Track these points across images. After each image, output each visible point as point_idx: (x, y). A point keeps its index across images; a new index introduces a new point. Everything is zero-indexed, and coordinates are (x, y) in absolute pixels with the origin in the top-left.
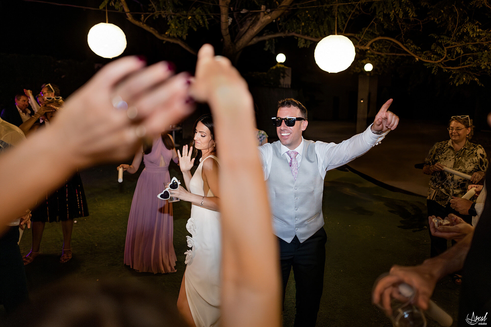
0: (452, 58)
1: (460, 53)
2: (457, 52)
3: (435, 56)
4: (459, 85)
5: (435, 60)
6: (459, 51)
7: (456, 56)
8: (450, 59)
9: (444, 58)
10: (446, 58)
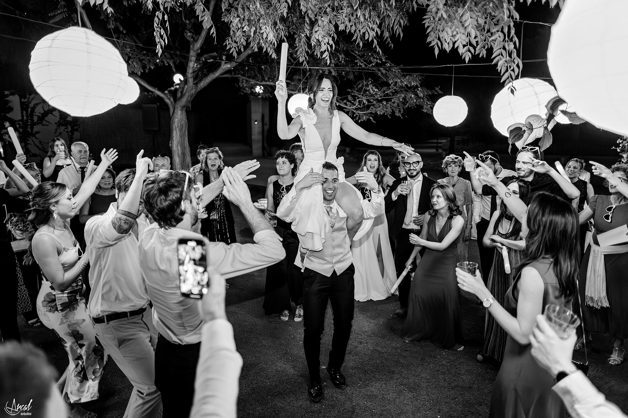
0: (361, 106)
1: (365, 104)
2: (363, 102)
3: (350, 103)
4: (361, 121)
5: (350, 107)
6: (365, 102)
7: (363, 105)
8: (359, 106)
9: (356, 106)
10: (357, 106)
